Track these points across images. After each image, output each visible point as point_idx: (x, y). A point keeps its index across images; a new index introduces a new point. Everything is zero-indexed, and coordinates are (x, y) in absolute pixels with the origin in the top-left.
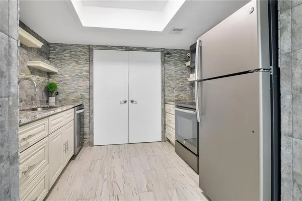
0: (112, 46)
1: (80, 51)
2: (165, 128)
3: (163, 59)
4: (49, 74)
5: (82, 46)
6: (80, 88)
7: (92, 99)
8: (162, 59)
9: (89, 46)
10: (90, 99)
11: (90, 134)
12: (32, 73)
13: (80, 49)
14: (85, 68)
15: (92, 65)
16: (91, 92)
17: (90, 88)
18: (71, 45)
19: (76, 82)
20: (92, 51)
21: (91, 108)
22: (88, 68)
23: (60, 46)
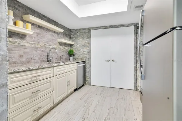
0: (101, 27)
1: (85, 32)
2: (137, 81)
3: (136, 31)
4: (71, 45)
5: (85, 29)
6: (84, 52)
7: (90, 59)
8: (134, 31)
9: (89, 28)
10: (89, 59)
11: (89, 78)
12: (60, 45)
13: (84, 31)
14: (87, 41)
15: (90, 39)
16: (90, 55)
17: (89, 52)
18: (80, 29)
19: (82, 49)
20: (91, 31)
21: (90, 64)
22: (88, 41)
23: (75, 30)
